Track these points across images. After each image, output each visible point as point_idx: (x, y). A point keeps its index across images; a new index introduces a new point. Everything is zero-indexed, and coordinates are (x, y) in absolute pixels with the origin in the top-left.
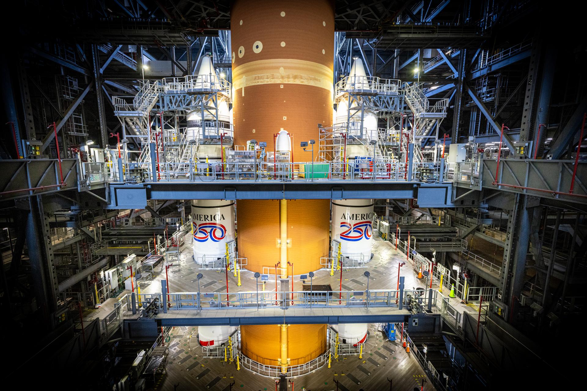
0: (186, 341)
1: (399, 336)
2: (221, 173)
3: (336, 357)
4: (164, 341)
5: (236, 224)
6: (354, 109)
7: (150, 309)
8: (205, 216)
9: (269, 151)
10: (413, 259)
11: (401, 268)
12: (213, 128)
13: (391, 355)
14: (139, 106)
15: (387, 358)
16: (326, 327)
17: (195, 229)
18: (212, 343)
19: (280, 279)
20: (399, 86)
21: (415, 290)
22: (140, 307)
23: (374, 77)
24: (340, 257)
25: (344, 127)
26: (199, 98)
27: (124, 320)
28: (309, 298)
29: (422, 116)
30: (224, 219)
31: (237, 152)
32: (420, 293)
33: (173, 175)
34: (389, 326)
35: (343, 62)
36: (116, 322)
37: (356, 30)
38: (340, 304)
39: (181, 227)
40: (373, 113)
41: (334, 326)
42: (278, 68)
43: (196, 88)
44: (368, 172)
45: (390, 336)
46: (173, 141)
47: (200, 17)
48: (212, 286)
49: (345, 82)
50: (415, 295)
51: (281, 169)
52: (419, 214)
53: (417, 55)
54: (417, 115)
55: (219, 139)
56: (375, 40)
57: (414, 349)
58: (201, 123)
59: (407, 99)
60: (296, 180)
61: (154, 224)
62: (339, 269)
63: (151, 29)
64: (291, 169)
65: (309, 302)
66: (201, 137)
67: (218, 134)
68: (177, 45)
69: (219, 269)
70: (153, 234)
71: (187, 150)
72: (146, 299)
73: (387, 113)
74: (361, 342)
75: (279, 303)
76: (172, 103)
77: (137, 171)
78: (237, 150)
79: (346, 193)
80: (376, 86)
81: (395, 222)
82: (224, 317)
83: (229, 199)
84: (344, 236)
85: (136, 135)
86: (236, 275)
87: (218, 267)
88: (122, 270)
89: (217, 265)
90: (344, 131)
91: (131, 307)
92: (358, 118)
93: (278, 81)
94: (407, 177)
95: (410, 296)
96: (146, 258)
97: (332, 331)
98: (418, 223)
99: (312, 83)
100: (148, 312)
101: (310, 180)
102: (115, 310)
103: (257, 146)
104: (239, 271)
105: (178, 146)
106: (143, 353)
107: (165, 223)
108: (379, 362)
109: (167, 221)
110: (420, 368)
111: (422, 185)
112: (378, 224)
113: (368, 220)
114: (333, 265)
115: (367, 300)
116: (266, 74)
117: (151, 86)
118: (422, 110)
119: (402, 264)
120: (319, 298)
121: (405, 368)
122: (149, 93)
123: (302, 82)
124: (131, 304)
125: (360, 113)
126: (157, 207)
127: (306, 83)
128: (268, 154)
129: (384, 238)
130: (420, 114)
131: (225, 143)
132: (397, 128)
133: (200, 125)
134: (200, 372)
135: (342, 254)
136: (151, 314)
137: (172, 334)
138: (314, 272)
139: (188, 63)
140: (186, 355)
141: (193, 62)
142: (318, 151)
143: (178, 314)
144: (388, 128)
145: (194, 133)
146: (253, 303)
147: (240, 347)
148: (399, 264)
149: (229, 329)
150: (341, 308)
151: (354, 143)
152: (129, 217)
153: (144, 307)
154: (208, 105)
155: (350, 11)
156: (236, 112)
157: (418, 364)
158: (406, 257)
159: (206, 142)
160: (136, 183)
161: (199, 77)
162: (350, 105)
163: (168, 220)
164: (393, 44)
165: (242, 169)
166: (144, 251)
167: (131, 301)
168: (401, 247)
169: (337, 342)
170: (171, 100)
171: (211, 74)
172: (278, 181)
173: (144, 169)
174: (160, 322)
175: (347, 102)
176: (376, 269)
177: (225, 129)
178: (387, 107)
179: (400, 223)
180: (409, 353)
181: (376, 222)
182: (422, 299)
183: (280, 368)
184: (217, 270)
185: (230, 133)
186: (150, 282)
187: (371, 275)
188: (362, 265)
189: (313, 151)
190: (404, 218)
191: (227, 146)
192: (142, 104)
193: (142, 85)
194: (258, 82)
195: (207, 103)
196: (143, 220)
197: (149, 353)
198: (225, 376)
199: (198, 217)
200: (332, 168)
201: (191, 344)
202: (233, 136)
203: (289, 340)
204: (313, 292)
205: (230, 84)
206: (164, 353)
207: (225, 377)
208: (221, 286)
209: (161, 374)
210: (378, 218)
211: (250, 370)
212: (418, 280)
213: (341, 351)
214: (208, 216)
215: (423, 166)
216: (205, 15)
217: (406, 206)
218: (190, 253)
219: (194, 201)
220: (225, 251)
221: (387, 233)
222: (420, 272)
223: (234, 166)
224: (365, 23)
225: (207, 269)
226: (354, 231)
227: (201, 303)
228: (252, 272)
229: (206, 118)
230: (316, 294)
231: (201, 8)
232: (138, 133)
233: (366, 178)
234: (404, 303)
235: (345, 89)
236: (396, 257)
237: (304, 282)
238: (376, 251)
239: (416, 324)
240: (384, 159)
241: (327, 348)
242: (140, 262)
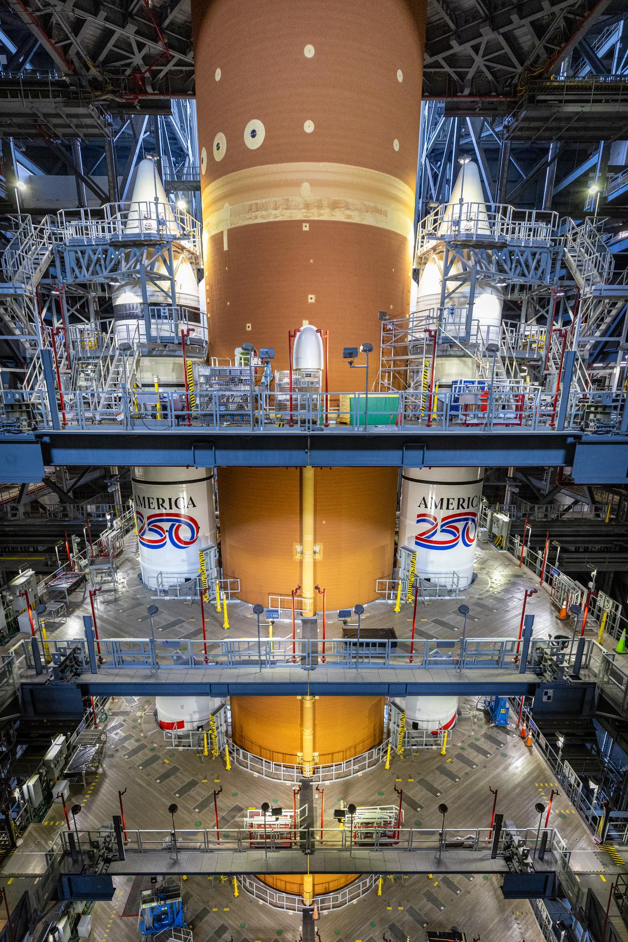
0: (135, 720)
1: (515, 718)
2: (185, 412)
3: (400, 751)
4: (98, 721)
5: (217, 517)
6: (455, 278)
7: (66, 666)
8: (158, 499)
9: (281, 369)
10: (551, 584)
11: (528, 599)
12: (165, 321)
13: (498, 749)
14: (15, 272)
15: (491, 755)
16: (382, 702)
17: (142, 525)
18: (181, 725)
19: (302, 618)
20: (554, 226)
21: (552, 639)
22: (48, 662)
23: (501, 205)
24: (413, 579)
25: (433, 318)
26: (135, 255)
27: (22, 684)
28: (355, 652)
29: (597, 294)
30: (194, 506)
31: (215, 370)
32: (561, 645)
33: (91, 418)
34: (497, 701)
35: (435, 176)
36: (8, 688)
37: (471, 95)
38: (411, 662)
39: (114, 522)
40: (494, 287)
41: (398, 700)
42: (297, 184)
43: (128, 231)
44: (476, 412)
45: (499, 718)
46: (88, 348)
47: (129, 65)
48: (176, 628)
49: (439, 217)
50: (552, 649)
51: (303, 407)
52: (568, 501)
53: (596, 159)
54: (587, 291)
55: (179, 344)
56: (507, 120)
57: (540, 741)
58: (142, 311)
59: (569, 255)
60: (333, 429)
61: (66, 515)
62: (410, 601)
63: (26, 97)
64: (322, 406)
65: (354, 657)
66: (144, 340)
67: (177, 334)
68: (85, 135)
69: (189, 598)
70: (64, 533)
71: (117, 366)
72: (58, 649)
73: (522, 288)
74: (446, 727)
75: (298, 659)
76: (80, 267)
77: (21, 408)
78: (215, 364)
79: (431, 454)
80: (505, 227)
81: (520, 514)
82: (200, 681)
83: (202, 466)
84: (423, 541)
85: (13, 334)
86: (219, 609)
87: (186, 595)
88: (11, 598)
89: (185, 592)
90: (433, 328)
91: (33, 663)
92: (462, 300)
93: (298, 215)
94: (556, 423)
95: (543, 649)
96: (55, 576)
97: (393, 708)
98: (566, 516)
99: (369, 220)
100: (63, 671)
101: (361, 429)
102: (4, 667)
103: (256, 359)
104: (226, 602)
105: (98, 358)
106: (61, 739)
107: (85, 514)
108: (476, 761)
109: (89, 510)
110: (549, 772)
111: (584, 439)
112: (489, 519)
113: (471, 510)
114: (399, 593)
115: (461, 655)
116: (273, 199)
117: (35, 228)
118: (598, 279)
119: (531, 593)
120: (371, 651)
121: (522, 772)
122: (33, 245)
123: (349, 217)
124: (32, 658)
125: (466, 289)
126: (68, 483)
127: (356, 219)
128: (277, 374)
129: (499, 545)
130: (593, 288)
131: (190, 352)
132: (541, 321)
133: (140, 315)
134: (162, 771)
135: (418, 574)
136: (69, 675)
137: (110, 709)
138: (365, 606)
139: (111, 179)
140: (137, 744)
141: (120, 179)
142: (378, 370)
143: (117, 675)
144: (523, 321)
145: (128, 331)
146: (252, 658)
147: (230, 732)
148: (526, 591)
149: (211, 703)
150: (411, 669)
151: (452, 353)
152: (19, 502)
153: (55, 663)
154: (155, 270)
155: (457, 48)
156: (211, 287)
157: (545, 765)
158: (539, 580)
159: (154, 349)
160: (21, 432)
161: (134, 207)
162: (447, 269)
163: (91, 508)
164: (547, 129)
165: (225, 405)
166: (51, 566)
167: (31, 653)
168: (530, 562)
169: (403, 727)
170: (78, 260)
171: (156, 199)
172: (297, 430)
173: (33, 404)
174: (85, 689)
175: (442, 264)
176: (481, 602)
177: (189, 323)
178: (524, 275)
179: (532, 518)
180: (530, 748)
181: (486, 515)
182: (564, 655)
183: (301, 768)
184: (185, 600)
185: (201, 332)
186: (64, 619)
187: (471, 613)
188: (454, 594)
189: (367, 367)
190: (539, 508)
191: (195, 359)
192: (21, 268)
193: (17, 226)
194: (256, 217)
195: (152, 265)
196: (44, 508)
197: (72, 740)
198: (205, 779)
199: (145, 502)
200: (406, 406)
201: (143, 726)
202: (207, 339)
203: (316, 722)
204: (361, 640)
205: (198, 223)
206: (99, 740)
207: (206, 781)
208: (192, 629)
209: (95, 773)
210: (489, 507)
211: (249, 770)
212: (559, 621)
213: (408, 742)
214: (164, 501)
215: (591, 400)
216: (141, 62)
217: (544, 485)
218: (133, 569)
219: (136, 469)
220: (199, 566)
221: (504, 534)
222: (564, 607)
223: (210, 399)
224: (490, 77)
225: (167, 598)
226: (443, 531)
227: (157, 657)
228: (251, 605)
229: (151, 300)
230: (368, 644)
231: (130, 45)
232: (17, 332)
233: (472, 425)
234: (530, 663)
235: (439, 234)
236: (519, 581)
237: (345, 623)
238: (481, 569)
239: (549, 698)
240: (511, 385)
241: (385, 736)
242: (42, 584)
